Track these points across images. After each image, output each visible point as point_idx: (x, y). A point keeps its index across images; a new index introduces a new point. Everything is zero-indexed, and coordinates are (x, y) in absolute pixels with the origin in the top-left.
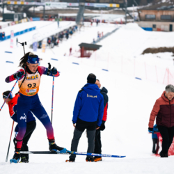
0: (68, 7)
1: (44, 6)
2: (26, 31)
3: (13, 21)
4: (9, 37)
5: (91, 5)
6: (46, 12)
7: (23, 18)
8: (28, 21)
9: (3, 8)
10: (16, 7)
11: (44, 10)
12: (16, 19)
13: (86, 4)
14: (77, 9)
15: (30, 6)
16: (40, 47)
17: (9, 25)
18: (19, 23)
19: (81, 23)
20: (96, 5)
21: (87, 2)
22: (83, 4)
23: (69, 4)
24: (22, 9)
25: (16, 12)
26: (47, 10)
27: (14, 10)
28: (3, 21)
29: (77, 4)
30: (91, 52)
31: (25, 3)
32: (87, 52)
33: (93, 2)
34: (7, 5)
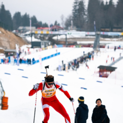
0: (86, 35)
1: (66, 35)
2: (52, 56)
3: (41, 47)
4: (38, 61)
5: (105, 33)
6: (68, 40)
7: (49, 45)
8: (53, 48)
9: (31, 37)
10: (42, 36)
11: (66, 39)
12: (43, 46)
13: (102, 33)
14: (94, 37)
15: (54, 35)
16: (64, 69)
17: (37, 51)
18: (45, 49)
19: (98, 49)
20: (109, 34)
21: (102, 31)
22: (99, 33)
23: (87, 33)
24: (47, 38)
25: (42, 40)
26: (69, 39)
27: (40, 38)
28: (32, 47)
29: (94, 33)
30: (108, 73)
31: (50, 33)
32: (105, 73)
33: (108, 31)
34: (34, 34)
